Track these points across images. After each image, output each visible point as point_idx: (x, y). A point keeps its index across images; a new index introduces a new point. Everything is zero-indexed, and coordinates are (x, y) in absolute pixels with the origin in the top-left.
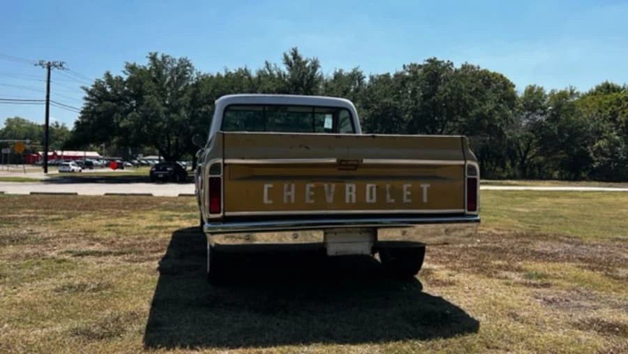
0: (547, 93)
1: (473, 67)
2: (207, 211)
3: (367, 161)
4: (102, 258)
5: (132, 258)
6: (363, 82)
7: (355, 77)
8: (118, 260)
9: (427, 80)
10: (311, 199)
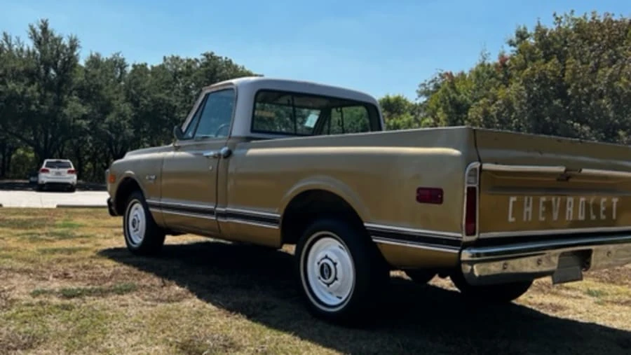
2: (464, 232)
3: (585, 171)
4: (110, 299)
5: (153, 297)
6: (125, 71)
7: (117, 65)
8: (141, 300)
9: (207, 77)
10: (543, 216)
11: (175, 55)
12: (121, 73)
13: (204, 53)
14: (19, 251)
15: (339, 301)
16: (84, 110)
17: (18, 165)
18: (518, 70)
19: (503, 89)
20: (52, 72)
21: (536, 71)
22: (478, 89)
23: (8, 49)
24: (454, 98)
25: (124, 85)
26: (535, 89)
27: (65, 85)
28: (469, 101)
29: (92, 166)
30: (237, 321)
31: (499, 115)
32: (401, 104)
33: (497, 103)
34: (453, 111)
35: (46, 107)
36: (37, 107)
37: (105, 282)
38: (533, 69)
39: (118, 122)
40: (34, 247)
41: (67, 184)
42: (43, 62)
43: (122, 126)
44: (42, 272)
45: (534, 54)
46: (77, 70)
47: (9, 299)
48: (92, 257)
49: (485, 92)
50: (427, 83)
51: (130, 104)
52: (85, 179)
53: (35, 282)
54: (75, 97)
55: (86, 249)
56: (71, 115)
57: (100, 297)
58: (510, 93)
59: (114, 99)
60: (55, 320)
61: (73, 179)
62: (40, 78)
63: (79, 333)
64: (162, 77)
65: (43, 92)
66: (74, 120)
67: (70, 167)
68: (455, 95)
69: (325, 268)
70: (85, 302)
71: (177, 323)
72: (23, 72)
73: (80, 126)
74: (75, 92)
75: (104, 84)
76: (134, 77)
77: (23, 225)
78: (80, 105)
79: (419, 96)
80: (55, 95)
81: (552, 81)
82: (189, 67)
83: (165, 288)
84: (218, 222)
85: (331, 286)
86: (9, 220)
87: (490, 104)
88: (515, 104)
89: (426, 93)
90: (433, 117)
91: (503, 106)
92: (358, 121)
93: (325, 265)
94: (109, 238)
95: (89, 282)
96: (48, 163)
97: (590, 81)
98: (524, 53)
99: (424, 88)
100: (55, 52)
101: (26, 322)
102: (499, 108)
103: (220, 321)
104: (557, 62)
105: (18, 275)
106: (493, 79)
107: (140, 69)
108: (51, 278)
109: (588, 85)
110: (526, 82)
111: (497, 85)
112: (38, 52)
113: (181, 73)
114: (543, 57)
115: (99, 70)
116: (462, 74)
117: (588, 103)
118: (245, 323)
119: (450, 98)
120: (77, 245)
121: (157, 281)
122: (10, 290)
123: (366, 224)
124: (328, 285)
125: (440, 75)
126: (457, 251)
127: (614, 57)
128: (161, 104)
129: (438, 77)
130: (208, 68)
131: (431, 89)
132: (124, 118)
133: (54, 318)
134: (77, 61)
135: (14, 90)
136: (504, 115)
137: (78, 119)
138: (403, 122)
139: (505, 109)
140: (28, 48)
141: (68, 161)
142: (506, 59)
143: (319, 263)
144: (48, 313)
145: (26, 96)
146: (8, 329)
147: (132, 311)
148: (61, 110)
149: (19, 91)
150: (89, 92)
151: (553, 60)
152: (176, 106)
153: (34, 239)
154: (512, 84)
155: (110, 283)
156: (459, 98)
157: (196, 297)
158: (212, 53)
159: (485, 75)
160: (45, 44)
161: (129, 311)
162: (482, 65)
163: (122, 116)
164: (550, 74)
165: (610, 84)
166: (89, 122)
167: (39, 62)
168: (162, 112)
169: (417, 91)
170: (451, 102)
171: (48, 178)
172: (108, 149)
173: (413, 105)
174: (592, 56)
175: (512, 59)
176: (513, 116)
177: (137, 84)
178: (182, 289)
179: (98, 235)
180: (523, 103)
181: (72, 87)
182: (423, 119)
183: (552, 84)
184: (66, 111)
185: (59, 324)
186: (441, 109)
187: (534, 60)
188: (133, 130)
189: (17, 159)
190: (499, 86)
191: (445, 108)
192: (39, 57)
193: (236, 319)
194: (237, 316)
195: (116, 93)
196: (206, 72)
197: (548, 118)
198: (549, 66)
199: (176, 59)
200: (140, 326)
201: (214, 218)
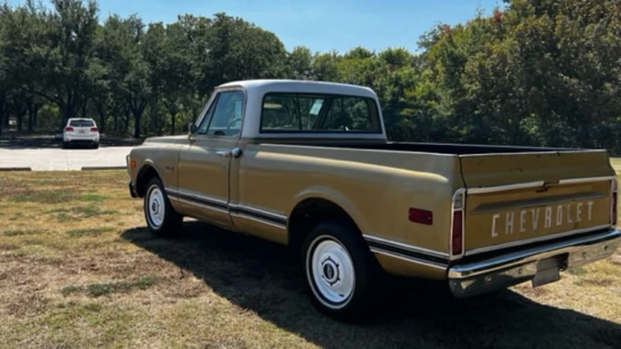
0: (313, 55)
1: (247, 24)
2: (451, 252)
3: (562, 182)
4: (134, 295)
5: (173, 291)
6: (142, 31)
7: (135, 25)
8: (162, 296)
9: (219, 37)
10: (524, 227)
11: (189, 14)
12: (139, 33)
13: (216, 13)
14: (49, 234)
15: (342, 299)
16: (104, 71)
17: (44, 120)
18: (512, 25)
19: (498, 43)
20: (74, 34)
21: (528, 27)
22: (474, 43)
23: (31, 13)
24: (452, 52)
25: (141, 45)
26: (527, 43)
27: (85, 46)
28: (466, 54)
29: (113, 120)
30: (249, 319)
31: (494, 67)
32: (402, 56)
33: (492, 57)
34: (452, 64)
35: (68, 69)
36: (60, 68)
37: (129, 274)
38: (526, 25)
39: (137, 81)
40: (62, 229)
41: (91, 141)
42: (64, 24)
43: (141, 84)
44: (71, 262)
45: (526, 10)
46: (97, 32)
47: (43, 299)
48: (116, 241)
49: (481, 46)
50: (426, 34)
51: (148, 63)
52: (107, 133)
53: (66, 276)
54: (95, 59)
55: (111, 230)
56: (92, 75)
57: (125, 294)
58: (504, 47)
59: (132, 59)
60: (85, 324)
61: (96, 136)
62: (62, 41)
63: (107, 340)
64: (176, 37)
65: (65, 53)
66: (95, 80)
67: (93, 125)
68: (452, 49)
69: (329, 269)
70: (111, 301)
71: (195, 322)
72: (46, 35)
73: (101, 86)
74: (95, 53)
75: (123, 45)
76: (151, 37)
77: (51, 198)
78: (101, 66)
79: (420, 47)
80: (77, 56)
81: (543, 36)
82: (202, 27)
83: (183, 280)
84: (231, 217)
85: (334, 285)
86: (39, 192)
87: (485, 58)
88: (508, 58)
89: (426, 45)
90: (432, 69)
91: (498, 60)
92: (361, 73)
93: (328, 266)
94: (131, 214)
95: (114, 274)
96: (72, 122)
97: (578, 35)
98: (517, 9)
99: (423, 40)
100: (76, 15)
101: (59, 328)
102: (493, 61)
103: (234, 319)
104: (548, 18)
105: (50, 268)
106: (489, 34)
107: (156, 29)
108: (80, 271)
109: (576, 38)
110: (520, 36)
111: (492, 39)
112: (59, 15)
113: (195, 32)
114: (536, 13)
115: (118, 31)
116: (460, 26)
117: (577, 56)
118: (256, 321)
119: (447, 52)
120: (103, 225)
121: (176, 271)
122: (43, 288)
123: (364, 235)
124: (331, 284)
125: (439, 27)
126: (445, 269)
127: (602, 12)
128: (176, 63)
129: (437, 29)
130: (221, 28)
131: (431, 40)
132: (143, 77)
133: (84, 321)
134: (97, 23)
135: (38, 53)
136: (498, 68)
137: (99, 79)
138: (405, 74)
139: (499, 63)
140: (50, 12)
141: (91, 119)
142: (500, 15)
143: (322, 263)
144: (79, 316)
145: (50, 58)
146: (43, 338)
147: (154, 311)
148: (82, 70)
149: (43, 53)
150: (109, 53)
151: (544, 16)
152: (191, 65)
153: (63, 218)
154: (506, 39)
155: (133, 276)
156: (456, 52)
157: (211, 290)
158: (224, 14)
159: (481, 30)
160: (66, 8)
161: (151, 310)
162: (478, 20)
163: (141, 75)
164: (542, 29)
165: (596, 39)
166: (109, 82)
167: (61, 25)
168: (177, 70)
169: (417, 43)
170: (448, 56)
171: (73, 136)
172: (128, 104)
173: (413, 58)
174: (581, 11)
175: (506, 14)
176: (507, 69)
177: (154, 43)
178: (199, 281)
179: (121, 211)
180: (516, 57)
181: (94, 47)
182: (423, 71)
183: (544, 39)
184: (88, 72)
185: (88, 328)
186: (439, 61)
187: (526, 16)
188: (151, 88)
189: (43, 114)
190: (494, 41)
191: (443, 61)
192: (60, 20)
193: (249, 316)
194: (249, 313)
195: (134, 52)
196: (219, 31)
197: (539, 71)
198: (540, 21)
199: (189, 18)
200: (162, 328)
201: (227, 212)
